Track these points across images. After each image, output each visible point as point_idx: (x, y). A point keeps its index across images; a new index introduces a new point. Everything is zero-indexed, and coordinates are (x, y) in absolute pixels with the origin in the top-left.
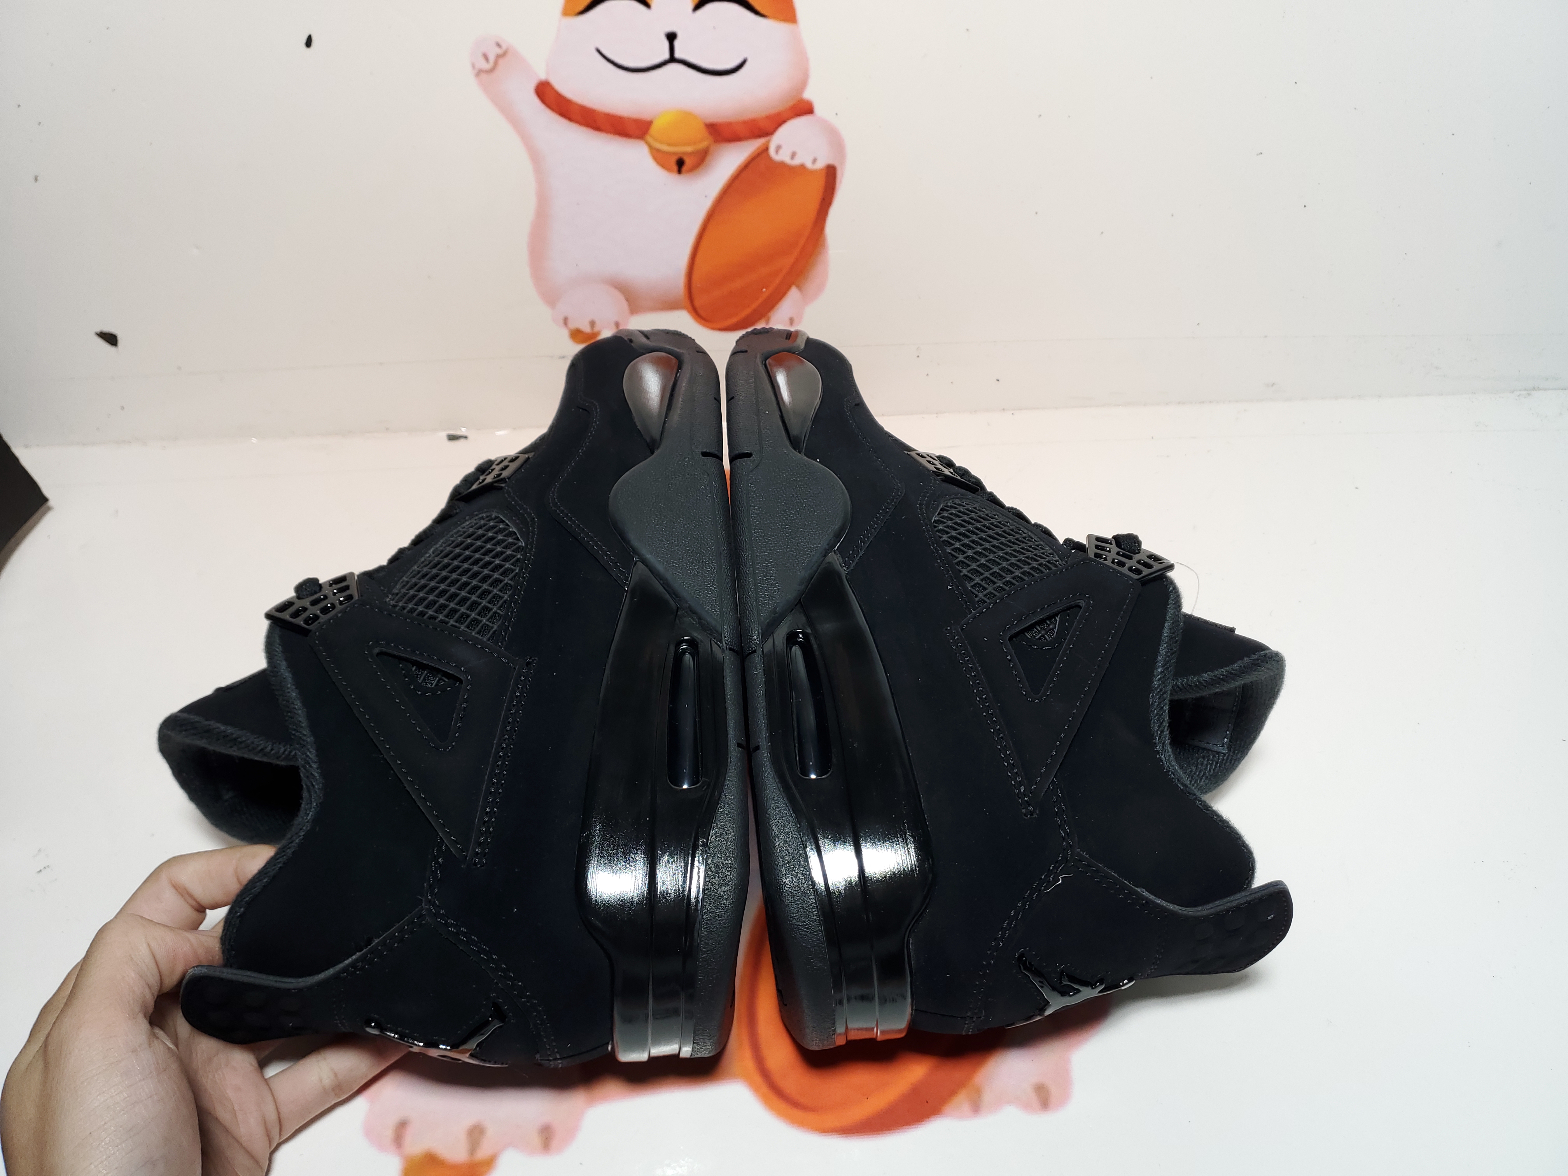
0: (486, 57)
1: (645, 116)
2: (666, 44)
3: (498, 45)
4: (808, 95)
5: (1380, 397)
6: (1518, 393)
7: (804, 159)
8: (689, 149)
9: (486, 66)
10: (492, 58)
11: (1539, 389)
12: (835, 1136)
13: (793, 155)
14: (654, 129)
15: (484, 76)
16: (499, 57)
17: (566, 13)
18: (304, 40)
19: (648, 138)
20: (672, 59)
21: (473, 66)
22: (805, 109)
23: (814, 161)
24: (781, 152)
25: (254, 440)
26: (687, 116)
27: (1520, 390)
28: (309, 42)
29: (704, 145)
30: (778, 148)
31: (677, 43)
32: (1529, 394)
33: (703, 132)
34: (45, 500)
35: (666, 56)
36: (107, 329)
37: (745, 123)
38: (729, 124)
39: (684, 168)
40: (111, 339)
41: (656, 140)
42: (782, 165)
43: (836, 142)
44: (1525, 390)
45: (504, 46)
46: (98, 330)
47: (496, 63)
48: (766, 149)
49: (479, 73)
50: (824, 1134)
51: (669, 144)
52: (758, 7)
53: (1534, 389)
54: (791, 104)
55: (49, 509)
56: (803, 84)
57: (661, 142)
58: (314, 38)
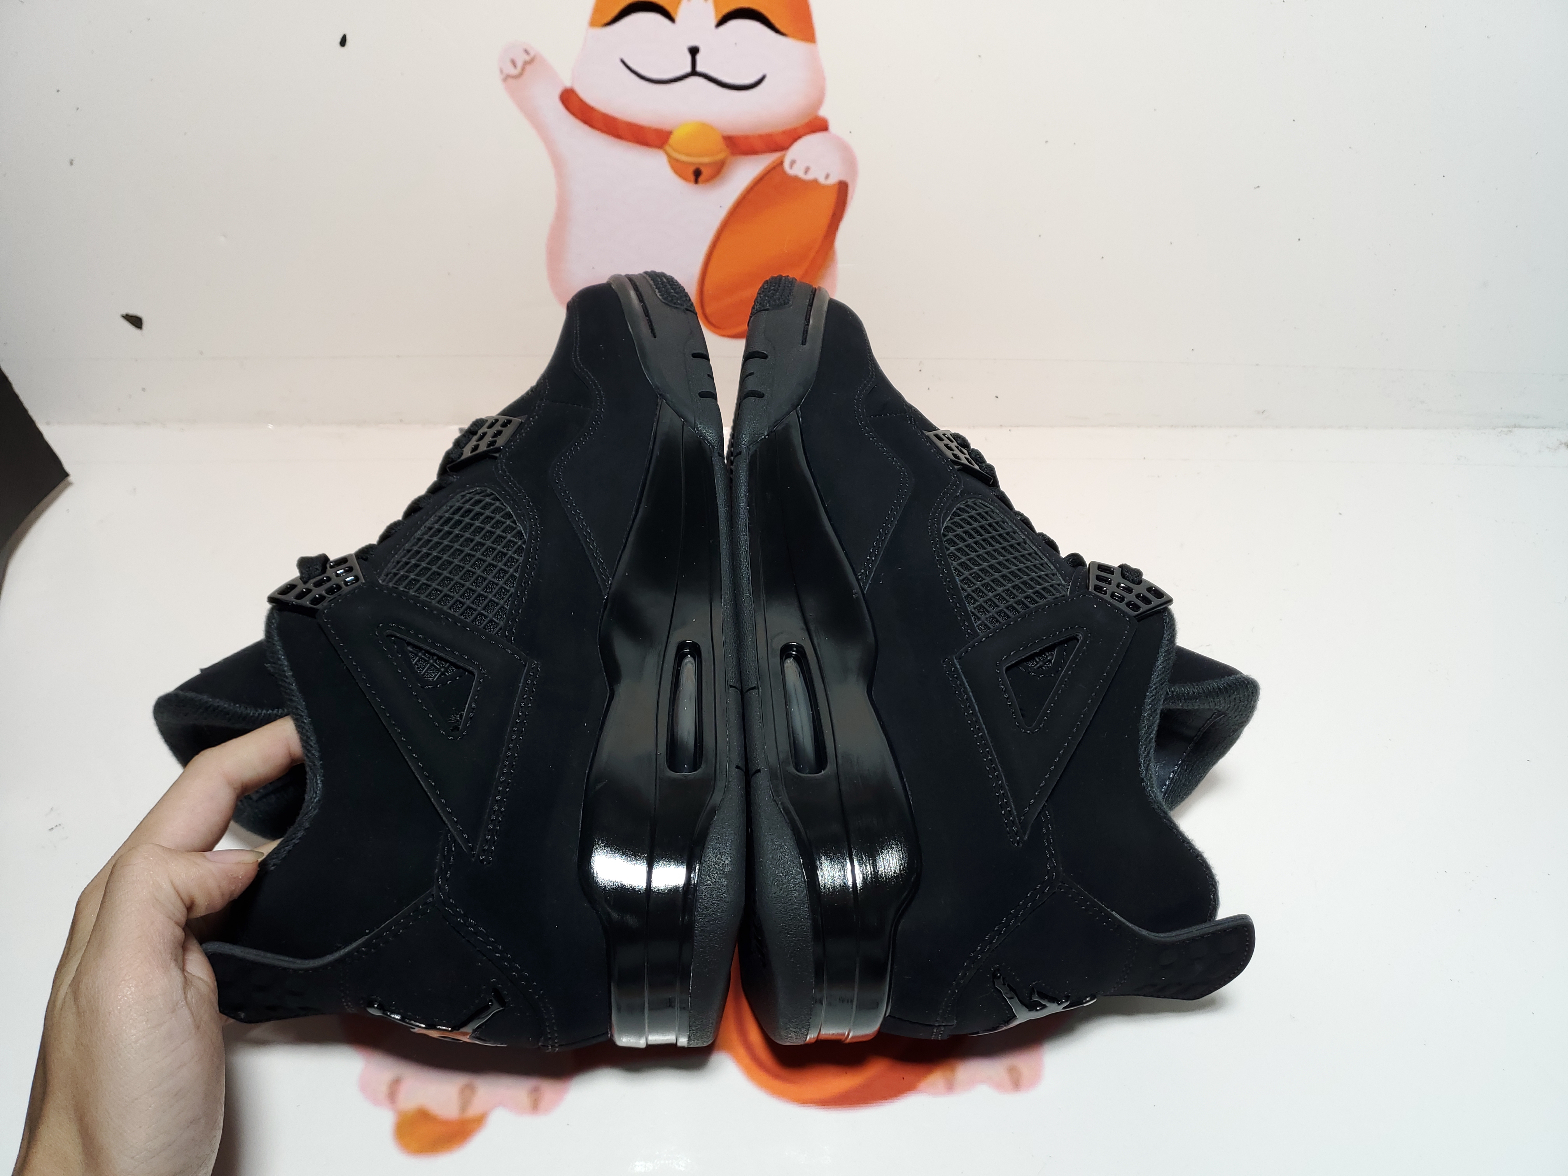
0: (514, 63)
1: (665, 126)
2: (688, 57)
3: (527, 52)
5: (1367, 428)
6: (1500, 430)
7: (817, 174)
8: (706, 160)
9: (514, 72)
10: (519, 64)
11: (1520, 427)
13: (807, 170)
14: (673, 140)
15: (510, 81)
16: (526, 63)
17: (593, 23)
18: (339, 40)
19: (668, 148)
20: (694, 73)
21: (501, 71)
22: (819, 126)
23: (827, 176)
24: (795, 166)
25: (270, 426)
26: (705, 128)
27: (1502, 427)
28: (343, 42)
29: (720, 157)
30: (793, 163)
31: (699, 57)
32: (1510, 431)
33: (721, 145)
34: (66, 475)
35: (688, 69)
36: (133, 312)
37: (761, 137)
38: (746, 138)
39: (701, 179)
40: (136, 321)
41: (675, 150)
42: (796, 179)
43: (849, 159)
44: (1507, 427)
45: (532, 53)
46: (124, 313)
47: (523, 69)
48: (781, 163)
49: (507, 78)
51: (688, 155)
52: (778, 26)
53: (1515, 426)
54: (807, 120)
55: (69, 484)
56: (819, 102)
57: (680, 152)
58: (348, 38)
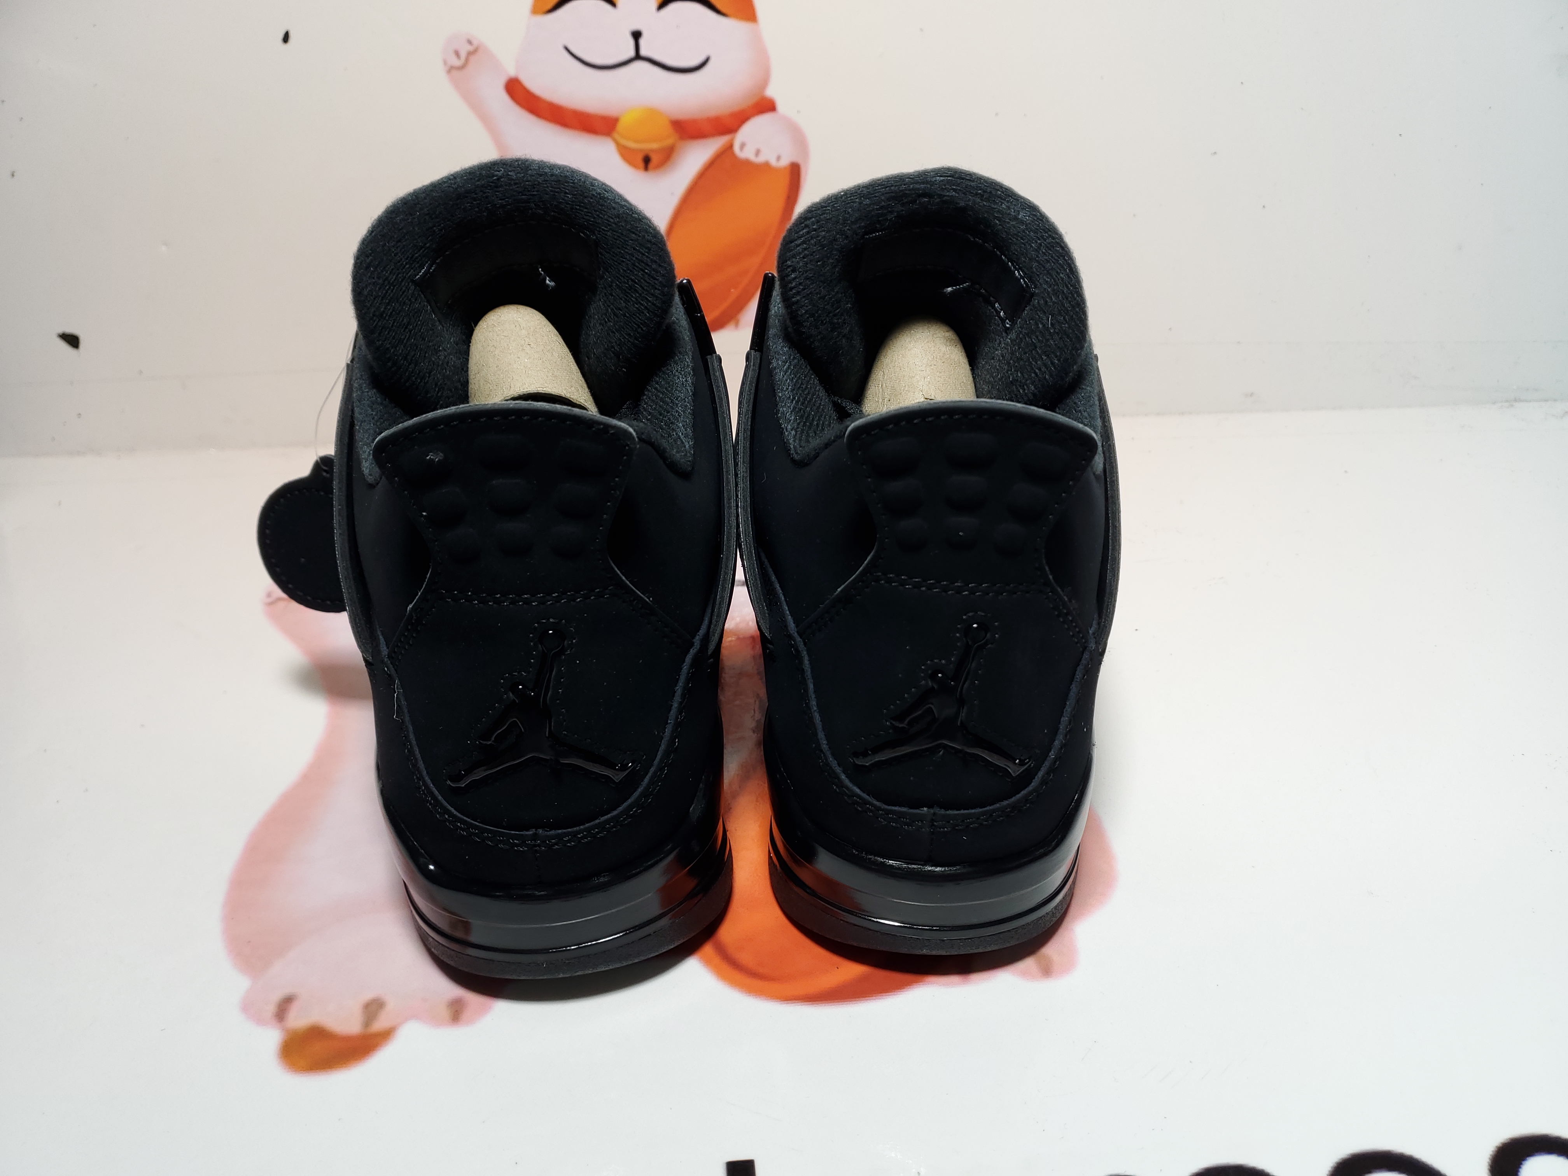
0: (457, 54)
1: (612, 114)
2: (631, 42)
4: (771, 92)
6: (1500, 404)
7: (768, 156)
8: (655, 146)
9: (457, 63)
10: (463, 55)
11: (1520, 401)
12: (799, 1004)
13: (758, 153)
14: (620, 127)
15: (455, 73)
16: (470, 54)
17: (535, 11)
18: (282, 35)
19: (616, 135)
20: (638, 57)
21: (445, 63)
22: (766, 106)
23: (779, 158)
24: (746, 149)
25: (212, 451)
26: (652, 113)
27: (1502, 401)
28: (286, 38)
29: (669, 142)
30: (743, 146)
31: (642, 42)
32: (1512, 406)
33: (669, 130)
35: (631, 53)
36: (70, 330)
37: (709, 121)
38: (694, 122)
39: (651, 165)
40: (72, 340)
41: (622, 137)
42: (747, 163)
43: (799, 139)
44: (1507, 401)
46: (61, 332)
47: (467, 60)
48: (730, 147)
49: (451, 69)
50: (786, 1002)
51: (636, 141)
52: (719, 6)
53: (1516, 400)
54: (753, 101)
56: (765, 82)
57: (628, 139)
58: (291, 35)
